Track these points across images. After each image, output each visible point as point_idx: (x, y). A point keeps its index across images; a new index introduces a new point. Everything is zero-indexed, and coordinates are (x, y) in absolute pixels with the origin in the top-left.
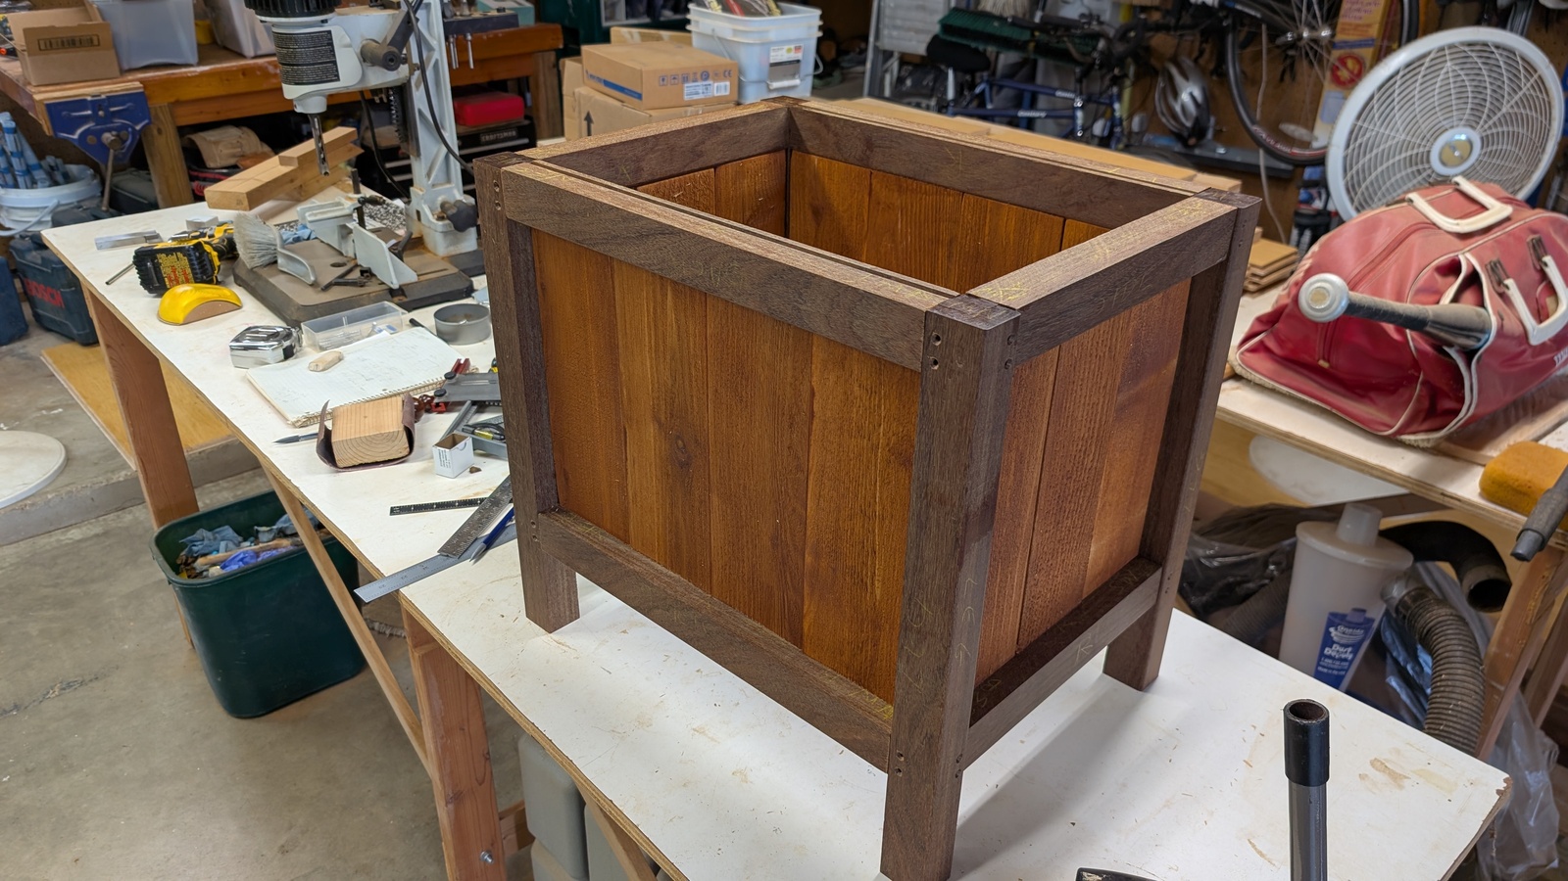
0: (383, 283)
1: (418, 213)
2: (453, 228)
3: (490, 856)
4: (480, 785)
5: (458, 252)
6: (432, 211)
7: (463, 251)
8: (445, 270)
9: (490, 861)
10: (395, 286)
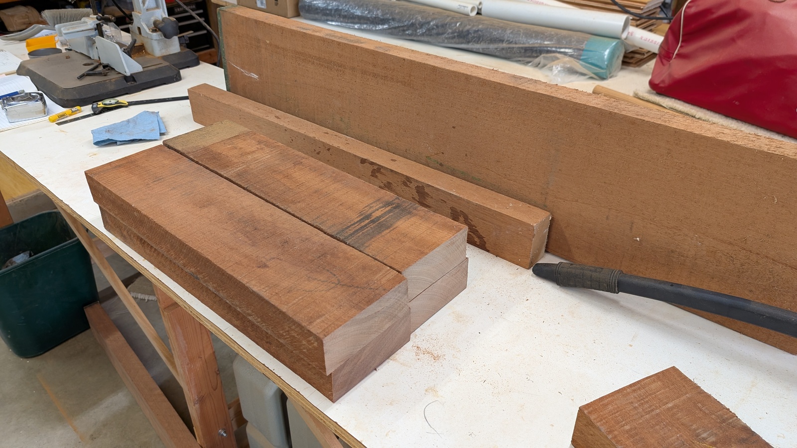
0: (120, 73)
1: (139, 28)
2: (163, 37)
3: (225, 432)
4: (215, 390)
5: (168, 54)
6: (148, 27)
7: (172, 53)
8: (161, 64)
9: (225, 435)
10: (128, 74)
